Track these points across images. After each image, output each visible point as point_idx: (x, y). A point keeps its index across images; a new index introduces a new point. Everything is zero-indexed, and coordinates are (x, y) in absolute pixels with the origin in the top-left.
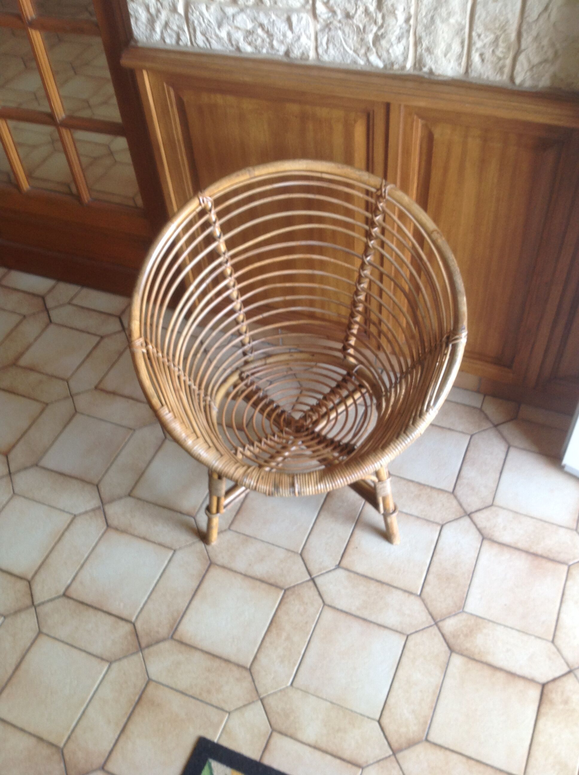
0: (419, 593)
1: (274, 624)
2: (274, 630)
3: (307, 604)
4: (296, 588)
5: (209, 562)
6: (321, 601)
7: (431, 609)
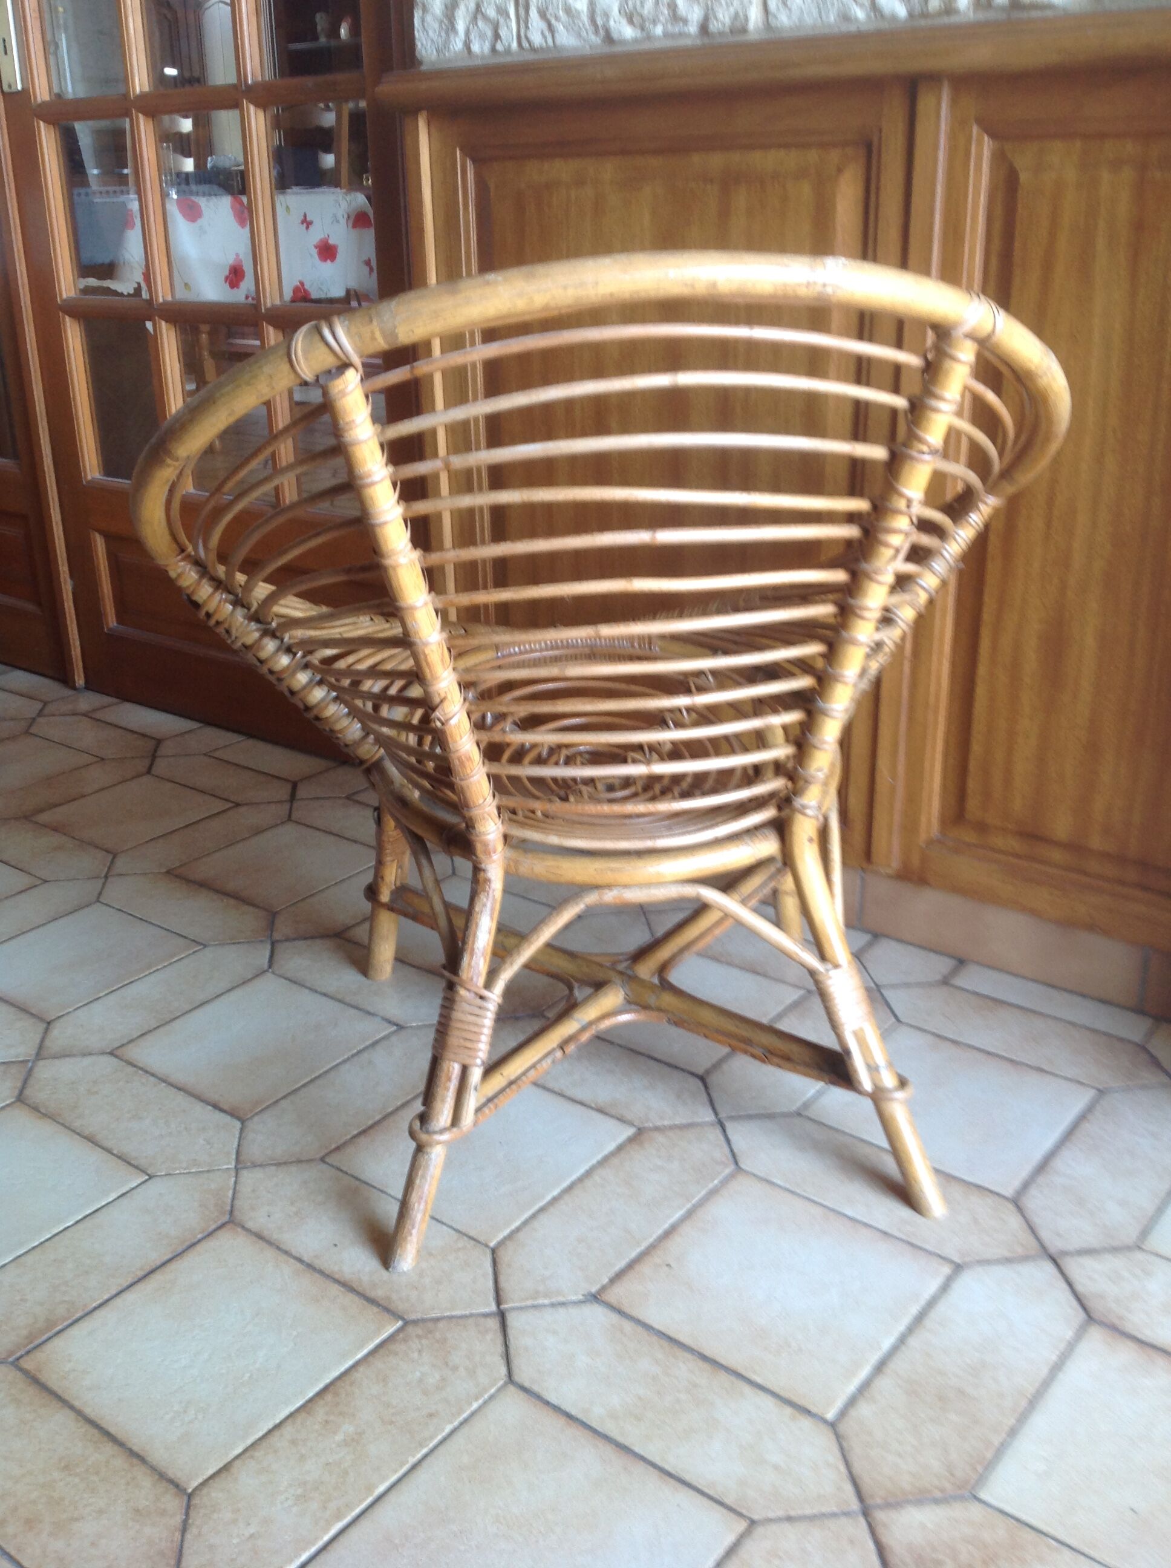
0: (830, 1415)
1: (329, 1397)
2: (320, 1412)
3: (455, 1369)
4: (441, 1325)
5: (226, 1218)
6: (503, 1370)
7: (858, 1467)
